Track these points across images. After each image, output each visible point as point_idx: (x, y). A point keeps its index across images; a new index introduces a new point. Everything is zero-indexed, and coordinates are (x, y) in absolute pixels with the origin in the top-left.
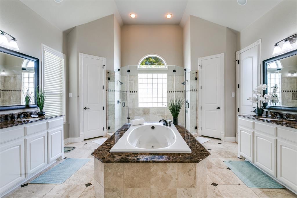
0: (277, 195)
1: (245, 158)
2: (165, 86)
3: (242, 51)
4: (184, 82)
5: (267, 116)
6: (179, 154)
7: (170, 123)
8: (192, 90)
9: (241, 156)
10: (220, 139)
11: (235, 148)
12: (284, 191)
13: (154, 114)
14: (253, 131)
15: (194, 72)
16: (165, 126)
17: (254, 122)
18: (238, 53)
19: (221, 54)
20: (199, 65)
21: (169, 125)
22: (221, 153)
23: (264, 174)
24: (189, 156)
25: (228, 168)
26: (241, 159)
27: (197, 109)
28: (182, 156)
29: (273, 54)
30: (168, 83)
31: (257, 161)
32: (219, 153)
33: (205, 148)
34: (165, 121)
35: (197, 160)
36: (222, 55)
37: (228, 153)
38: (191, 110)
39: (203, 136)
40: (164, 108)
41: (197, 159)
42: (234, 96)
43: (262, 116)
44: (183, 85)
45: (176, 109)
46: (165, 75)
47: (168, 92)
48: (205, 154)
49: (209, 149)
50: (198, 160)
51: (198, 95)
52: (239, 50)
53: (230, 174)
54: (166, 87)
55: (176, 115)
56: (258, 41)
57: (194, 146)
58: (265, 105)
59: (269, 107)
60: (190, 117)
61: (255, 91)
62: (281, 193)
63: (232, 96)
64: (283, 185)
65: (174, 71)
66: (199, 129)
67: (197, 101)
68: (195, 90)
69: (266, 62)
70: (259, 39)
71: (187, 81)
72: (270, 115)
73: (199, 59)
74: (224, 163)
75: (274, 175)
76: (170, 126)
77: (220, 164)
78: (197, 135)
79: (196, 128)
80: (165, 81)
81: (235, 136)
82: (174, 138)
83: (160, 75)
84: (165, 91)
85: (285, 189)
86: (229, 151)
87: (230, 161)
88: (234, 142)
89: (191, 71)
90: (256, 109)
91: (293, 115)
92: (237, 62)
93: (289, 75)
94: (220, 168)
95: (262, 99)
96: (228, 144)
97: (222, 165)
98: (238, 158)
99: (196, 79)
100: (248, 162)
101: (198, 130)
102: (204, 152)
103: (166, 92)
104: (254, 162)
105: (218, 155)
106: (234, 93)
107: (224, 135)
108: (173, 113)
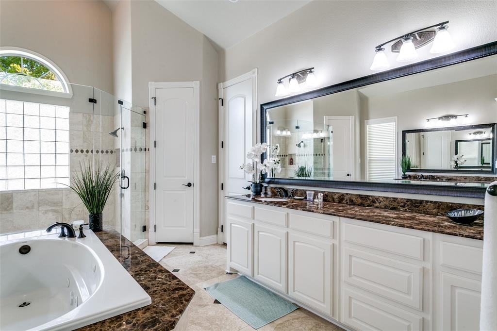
0: (293, 325)
1: (237, 271)
2: (65, 136)
3: (228, 83)
4: (116, 132)
5: (266, 194)
6: (119, 318)
7: (81, 229)
8: (136, 150)
9: (231, 269)
10: (192, 244)
11: (219, 255)
12: (298, 314)
13: (27, 208)
14: (251, 223)
15: (141, 110)
16: (66, 239)
17: (254, 207)
18: (221, 85)
19: (194, 82)
20: (150, 97)
21: (77, 233)
22: (198, 272)
23: (268, 292)
24: (148, 314)
25: (216, 302)
26: (232, 274)
27: (145, 189)
28: (128, 323)
29: (276, 95)
30: (71, 130)
31: (258, 274)
32: (194, 274)
33: (180, 281)
34: (64, 225)
35: (170, 321)
36: (196, 85)
37: (210, 267)
38: (131, 191)
39: (159, 243)
40: (62, 189)
41: (169, 319)
42: (215, 162)
43: (260, 194)
44: (111, 136)
45: (99, 192)
46: (64, 111)
47: (72, 151)
48: (184, 295)
49: (175, 271)
50: (173, 319)
51: (147, 159)
52: (224, 81)
53: (221, 312)
54: (68, 139)
55: (97, 206)
56: (254, 70)
57: (153, 282)
58: (263, 177)
59: (269, 180)
60: (131, 207)
61: (251, 154)
62: (295, 319)
63: (212, 162)
64: (296, 303)
65: (92, 101)
66: (151, 229)
67: (147, 171)
68: (143, 148)
69: (265, 107)
70: (254, 68)
71: (123, 128)
72: (269, 193)
73: (152, 86)
74: (207, 293)
75: (284, 291)
76: (82, 236)
77: (201, 298)
78: (147, 244)
79: (144, 229)
80: (64, 124)
81: (217, 234)
82: (96, 269)
83: (48, 109)
84: (65, 148)
85: (299, 309)
86: (210, 263)
87: (216, 285)
88: (214, 245)
89: (133, 107)
90: (252, 183)
91: (300, 190)
92: (220, 101)
93: (278, 133)
94: (202, 305)
95: (261, 167)
96: (206, 251)
97: (203, 298)
98: (227, 273)
99: (145, 126)
100: (244, 278)
101: (150, 233)
102: (181, 292)
103: (68, 150)
104: (253, 276)
105: (193, 279)
106: (215, 156)
107: (199, 234)
108: (89, 202)
